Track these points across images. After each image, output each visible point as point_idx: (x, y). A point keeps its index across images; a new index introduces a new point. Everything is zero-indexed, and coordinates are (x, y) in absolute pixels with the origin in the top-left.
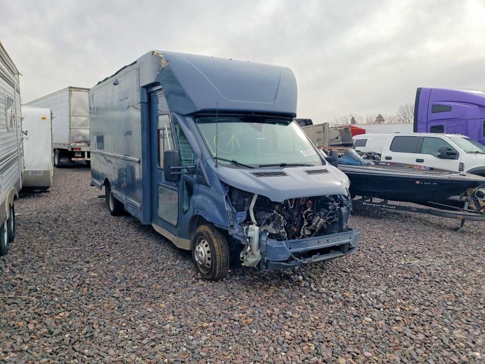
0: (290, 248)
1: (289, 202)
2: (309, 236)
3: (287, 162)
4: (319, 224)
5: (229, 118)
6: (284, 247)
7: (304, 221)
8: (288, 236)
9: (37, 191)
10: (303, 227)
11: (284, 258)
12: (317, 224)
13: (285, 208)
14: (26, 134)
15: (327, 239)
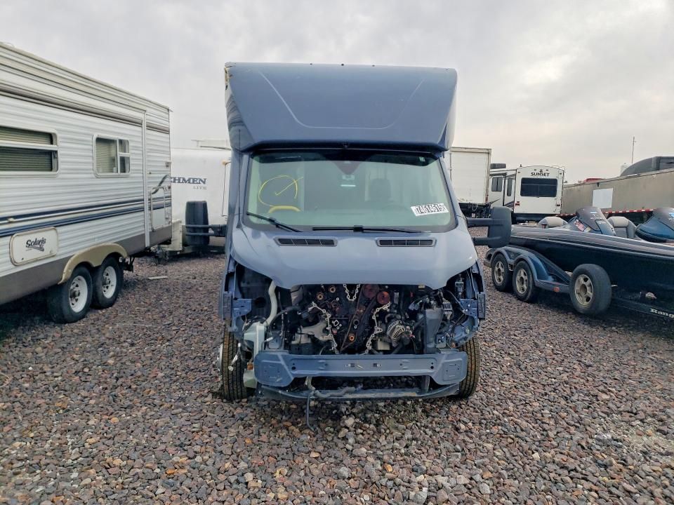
0: (294, 368)
1: (347, 291)
2: (385, 352)
3: (365, 224)
4: (394, 334)
5: (301, 154)
6: (280, 365)
7: (374, 325)
8: (338, 348)
9: (214, 251)
10: (372, 336)
11: (281, 382)
12: (391, 333)
13: (338, 299)
14: (204, 183)
15: (375, 362)
